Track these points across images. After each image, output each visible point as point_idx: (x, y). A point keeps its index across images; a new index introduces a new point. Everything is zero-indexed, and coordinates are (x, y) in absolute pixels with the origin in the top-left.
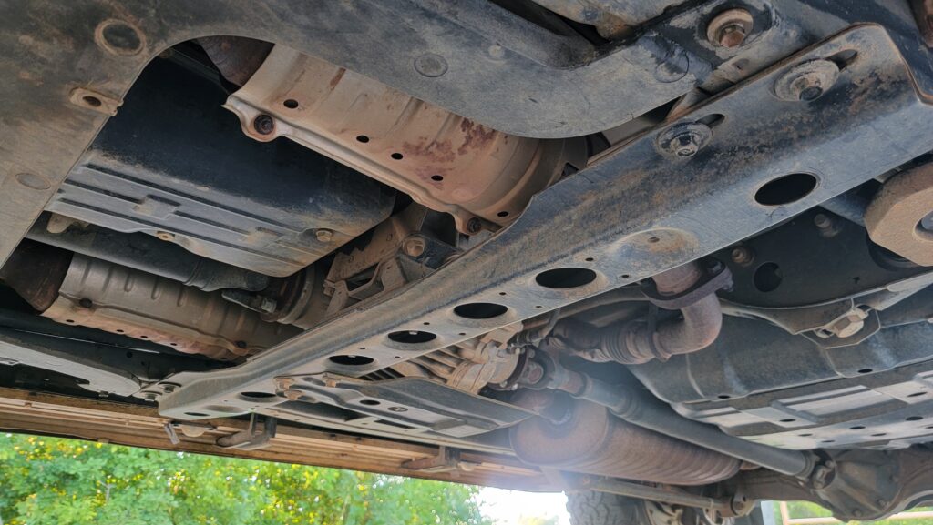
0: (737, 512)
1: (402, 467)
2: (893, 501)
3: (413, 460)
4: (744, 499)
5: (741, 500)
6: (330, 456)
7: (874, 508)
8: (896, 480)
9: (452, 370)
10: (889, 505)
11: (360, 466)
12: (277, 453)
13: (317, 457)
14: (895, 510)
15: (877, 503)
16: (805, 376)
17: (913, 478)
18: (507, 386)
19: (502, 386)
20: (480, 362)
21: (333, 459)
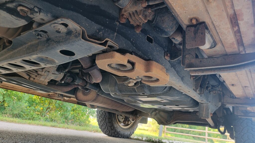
0: (137, 119)
1: (48, 96)
2: (170, 122)
3: (51, 94)
4: (140, 116)
5: (139, 116)
6: (26, 90)
7: (165, 123)
8: (172, 117)
9: (36, 76)
10: (169, 123)
11: (35, 94)
12: (8, 87)
13: (22, 90)
14: (170, 124)
15: (166, 122)
16: (132, 92)
17: (176, 117)
18: (60, 82)
19: (59, 82)
20: (44, 75)
21: (27, 91)
